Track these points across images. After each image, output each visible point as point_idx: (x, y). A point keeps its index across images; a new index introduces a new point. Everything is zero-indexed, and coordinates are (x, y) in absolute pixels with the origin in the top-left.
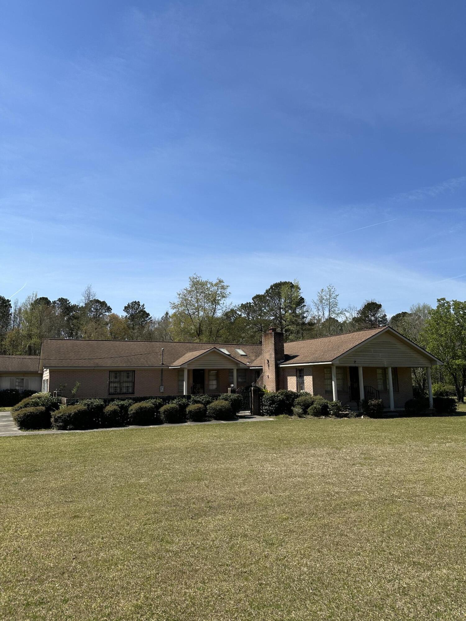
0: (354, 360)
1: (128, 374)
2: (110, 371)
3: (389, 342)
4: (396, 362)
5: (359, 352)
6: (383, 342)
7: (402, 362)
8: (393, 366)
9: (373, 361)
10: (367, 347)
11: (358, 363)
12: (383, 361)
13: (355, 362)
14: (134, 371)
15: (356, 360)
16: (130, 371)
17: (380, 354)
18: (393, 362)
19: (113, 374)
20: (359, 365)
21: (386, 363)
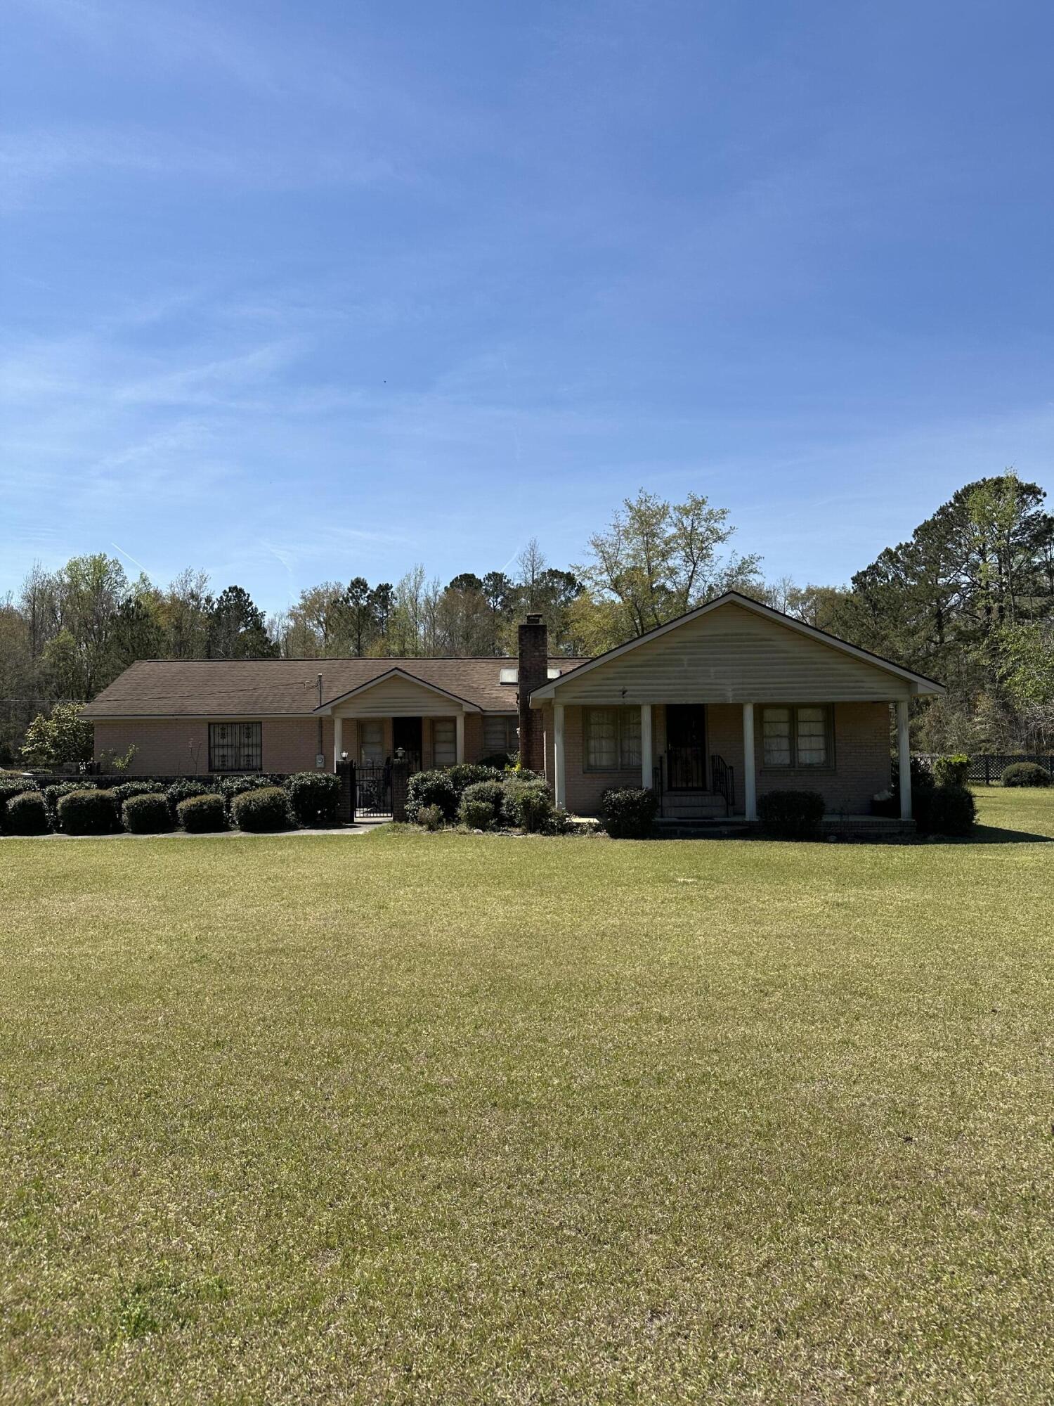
0: (621, 688)
1: (248, 728)
2: (210, 724)
3: (749, 634)
4: (769, 689)
5: (637, 666)
6: (726, 635)
7: (793, 688)
8: (755, 699)
9: (686, 690)
10: (668, 651)
11: (631, 696)
12: (719, 687)
13: (624, 693)
14: (261, 723)
15: (627, 688)
16: (252, 723)
17: (712, 670)
18: (755, 689)
19: (218, 730)
20: (638, 701)
21: (730, 694)
